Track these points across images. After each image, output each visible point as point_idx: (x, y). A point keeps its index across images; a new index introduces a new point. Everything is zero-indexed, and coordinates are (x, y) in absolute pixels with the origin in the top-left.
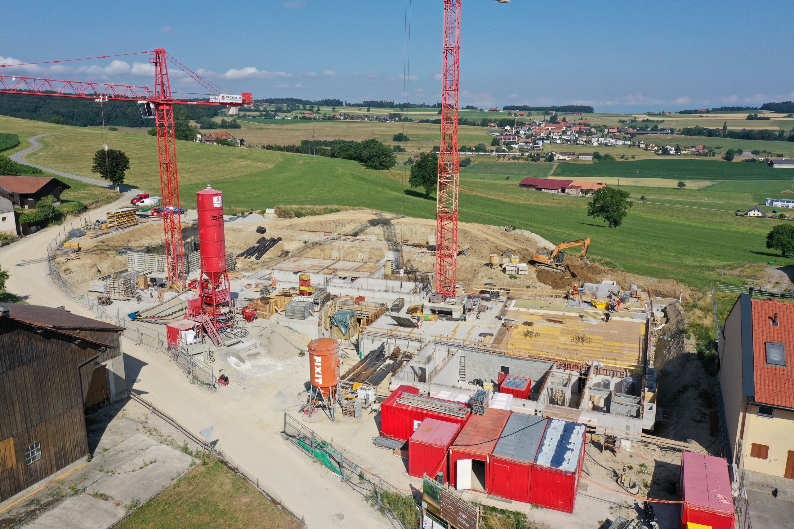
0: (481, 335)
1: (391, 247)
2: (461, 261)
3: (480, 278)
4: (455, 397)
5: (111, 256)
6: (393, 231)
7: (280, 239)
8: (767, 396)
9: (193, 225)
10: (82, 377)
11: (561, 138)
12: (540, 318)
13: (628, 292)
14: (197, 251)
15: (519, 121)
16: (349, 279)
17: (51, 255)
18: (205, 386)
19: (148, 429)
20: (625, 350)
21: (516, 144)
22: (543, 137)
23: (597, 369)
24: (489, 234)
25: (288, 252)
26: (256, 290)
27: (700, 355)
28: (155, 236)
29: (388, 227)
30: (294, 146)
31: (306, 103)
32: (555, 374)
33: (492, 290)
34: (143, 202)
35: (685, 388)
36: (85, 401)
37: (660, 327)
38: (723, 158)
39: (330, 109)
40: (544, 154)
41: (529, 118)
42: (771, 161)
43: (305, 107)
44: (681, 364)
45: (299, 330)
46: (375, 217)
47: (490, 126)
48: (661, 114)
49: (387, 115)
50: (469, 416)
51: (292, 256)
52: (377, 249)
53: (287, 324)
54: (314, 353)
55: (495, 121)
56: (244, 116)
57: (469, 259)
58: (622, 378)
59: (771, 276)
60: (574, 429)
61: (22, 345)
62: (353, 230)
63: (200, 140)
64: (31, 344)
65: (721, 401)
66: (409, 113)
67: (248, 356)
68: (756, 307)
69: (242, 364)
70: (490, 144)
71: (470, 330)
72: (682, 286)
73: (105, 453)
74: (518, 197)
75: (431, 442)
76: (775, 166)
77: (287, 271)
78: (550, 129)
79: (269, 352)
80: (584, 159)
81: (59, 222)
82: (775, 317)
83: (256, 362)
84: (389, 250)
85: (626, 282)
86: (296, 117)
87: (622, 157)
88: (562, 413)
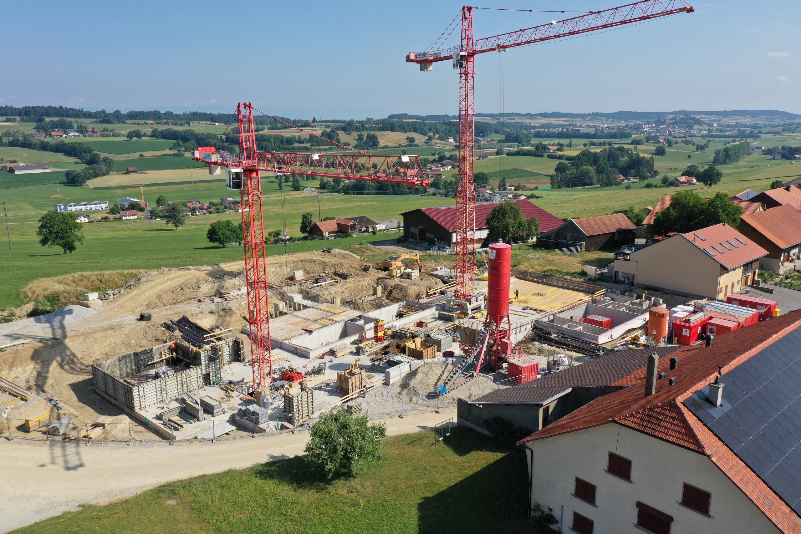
42: (10, 168)
76: (17, 172)
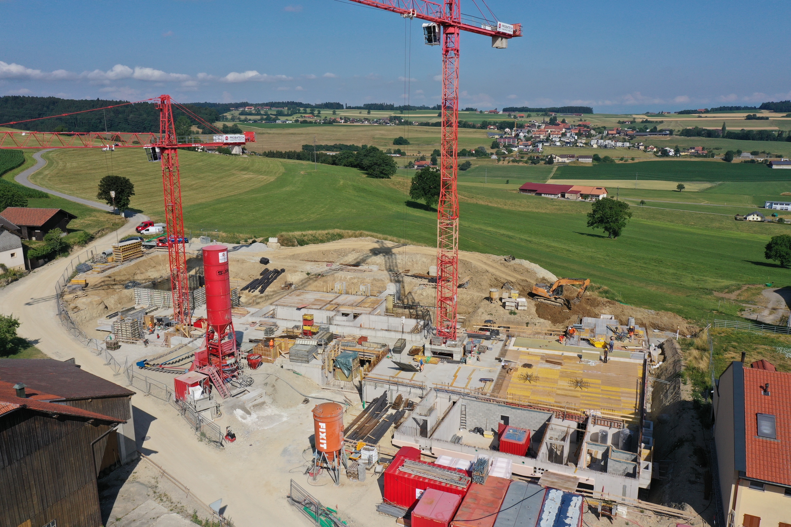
0: (481, 380)
1: (393, 278)
2: (461, 294)
3: (480, 314)
4: (456, 463)
5: (117, 290)
6: (394, 261)
7: (283, 271)
8: (758, 470)
9: (197, 256)
10: (95, 453)
11: (560, 141)
12: (538, 359)
13: (625, 328)
14: (202, 286)
15: (519, 123)
16: (351, 316)
17: (59, 292)
18: (212, 443)
19: (158, 494)
20: (622, 396)
21: (516, 147)
22: (543, 139)
23: (595, 420)
24: (489, 265)
25: (291, 285)
26: (260, 328)
27: (696, 403)
28: (161, 268)
29: (390, 256)
30: (295, 152)
31: (307, 106)
32: (554, 426)
33: (492, 328)
34: (148, 230)
35: (681, 442)
36: (98, 475)
37: (658, 366)
38: (723, 159)
39: (331, 112)
40: (544, 156)
41: (528, 120)
42: (770, 162)
43: (305, 110)
44: (678, 413)
45: (303, 373)
46: (376, 246)
47: (490, 128)
48: (661, 114)
49: (387, 119)
50: (470, 485)
51: (296, 289)
52: (378, 280)
53: (290, 368)
54: (318, 420)
55: (494, 124)
56: (246, 120)
57: (470, 292)
58: (620, 428)
59: (768, 301)
60: (571, 500)
61: (39, 431)
62: (355, 260)
63: (201, 149)
64: (47, 428)
65: (716, 458)
66: (410, 115)
67: (254, 406)
68: (748, 375)
69: (248, 416)
70: (489, 147)
71: (471, 375)
72: (680, 319)
73: (118, 522)
74: (519, 203)
75: (433, 516)
76: (775, 167)
77: (290, 306)
78: (549, 132)
79: (274, 401)
80: (584, 162)
81: (66, 254)
82: (767, 387)
83: (262, 413)
84: (391, 281)
85: (624, 315)
86: (297, 121)
87: (622, 159)
88: (560, 481)
